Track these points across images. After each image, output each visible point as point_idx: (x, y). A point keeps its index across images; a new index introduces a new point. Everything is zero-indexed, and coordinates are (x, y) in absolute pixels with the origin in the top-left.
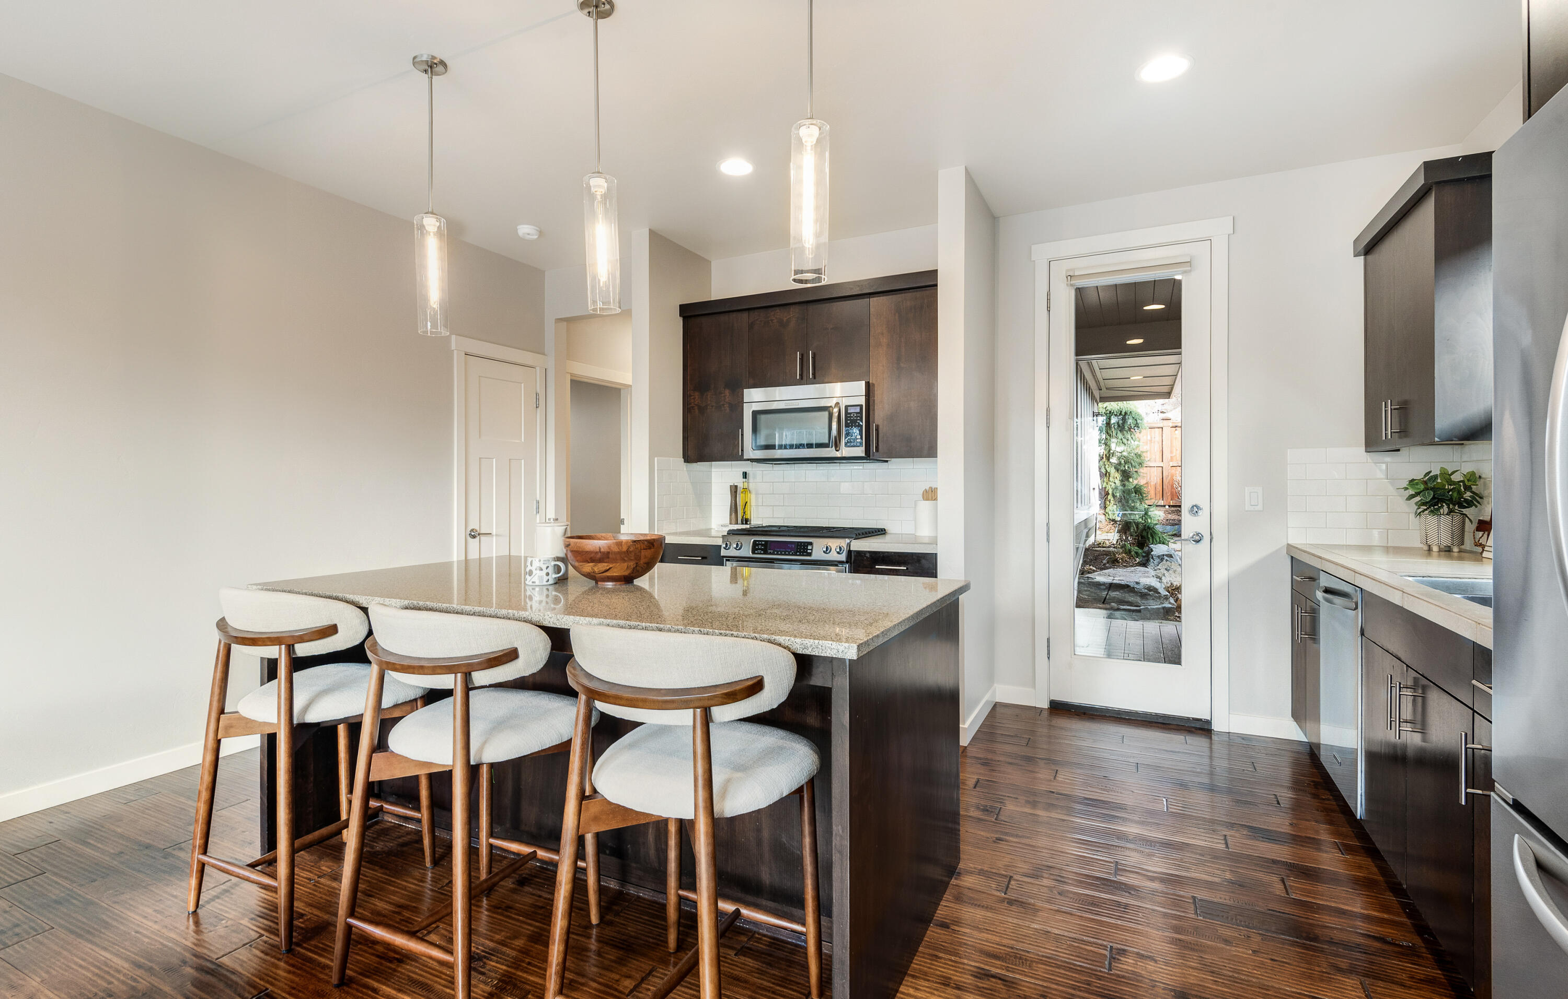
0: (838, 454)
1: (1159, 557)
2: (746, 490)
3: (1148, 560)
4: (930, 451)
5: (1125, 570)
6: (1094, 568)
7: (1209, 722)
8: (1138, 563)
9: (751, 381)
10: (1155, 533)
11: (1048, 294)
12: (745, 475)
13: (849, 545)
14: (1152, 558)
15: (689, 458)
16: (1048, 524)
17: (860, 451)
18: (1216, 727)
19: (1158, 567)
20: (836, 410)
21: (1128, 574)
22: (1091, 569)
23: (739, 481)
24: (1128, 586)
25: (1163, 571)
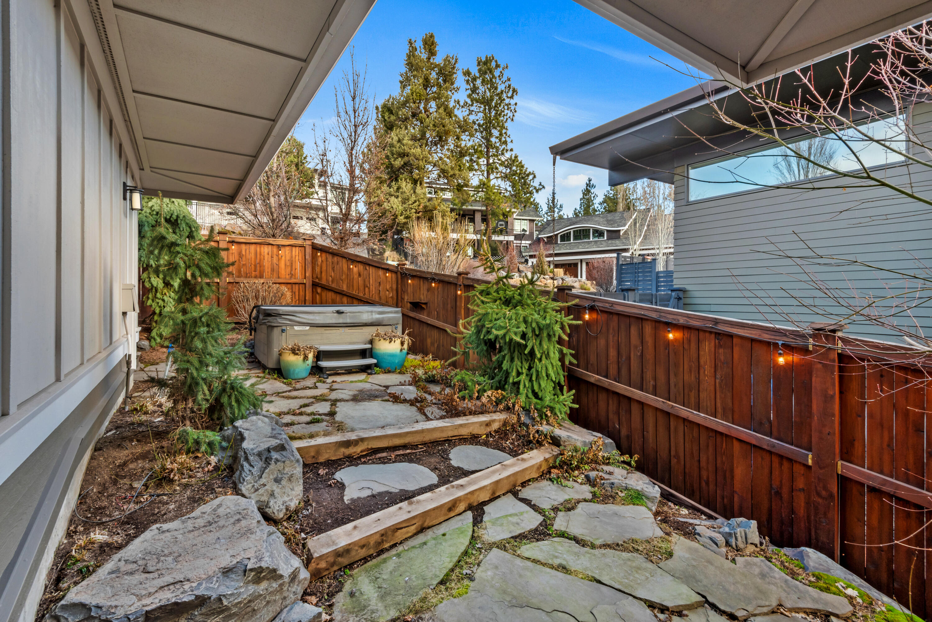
1: (260, 454)
3: (236, 463)
6: (103, 537)
8: (216, 468)
14: (247, 459)
19: (263, 481)
21: (199, 539)
22: (91, 546)
24: (201, 601)
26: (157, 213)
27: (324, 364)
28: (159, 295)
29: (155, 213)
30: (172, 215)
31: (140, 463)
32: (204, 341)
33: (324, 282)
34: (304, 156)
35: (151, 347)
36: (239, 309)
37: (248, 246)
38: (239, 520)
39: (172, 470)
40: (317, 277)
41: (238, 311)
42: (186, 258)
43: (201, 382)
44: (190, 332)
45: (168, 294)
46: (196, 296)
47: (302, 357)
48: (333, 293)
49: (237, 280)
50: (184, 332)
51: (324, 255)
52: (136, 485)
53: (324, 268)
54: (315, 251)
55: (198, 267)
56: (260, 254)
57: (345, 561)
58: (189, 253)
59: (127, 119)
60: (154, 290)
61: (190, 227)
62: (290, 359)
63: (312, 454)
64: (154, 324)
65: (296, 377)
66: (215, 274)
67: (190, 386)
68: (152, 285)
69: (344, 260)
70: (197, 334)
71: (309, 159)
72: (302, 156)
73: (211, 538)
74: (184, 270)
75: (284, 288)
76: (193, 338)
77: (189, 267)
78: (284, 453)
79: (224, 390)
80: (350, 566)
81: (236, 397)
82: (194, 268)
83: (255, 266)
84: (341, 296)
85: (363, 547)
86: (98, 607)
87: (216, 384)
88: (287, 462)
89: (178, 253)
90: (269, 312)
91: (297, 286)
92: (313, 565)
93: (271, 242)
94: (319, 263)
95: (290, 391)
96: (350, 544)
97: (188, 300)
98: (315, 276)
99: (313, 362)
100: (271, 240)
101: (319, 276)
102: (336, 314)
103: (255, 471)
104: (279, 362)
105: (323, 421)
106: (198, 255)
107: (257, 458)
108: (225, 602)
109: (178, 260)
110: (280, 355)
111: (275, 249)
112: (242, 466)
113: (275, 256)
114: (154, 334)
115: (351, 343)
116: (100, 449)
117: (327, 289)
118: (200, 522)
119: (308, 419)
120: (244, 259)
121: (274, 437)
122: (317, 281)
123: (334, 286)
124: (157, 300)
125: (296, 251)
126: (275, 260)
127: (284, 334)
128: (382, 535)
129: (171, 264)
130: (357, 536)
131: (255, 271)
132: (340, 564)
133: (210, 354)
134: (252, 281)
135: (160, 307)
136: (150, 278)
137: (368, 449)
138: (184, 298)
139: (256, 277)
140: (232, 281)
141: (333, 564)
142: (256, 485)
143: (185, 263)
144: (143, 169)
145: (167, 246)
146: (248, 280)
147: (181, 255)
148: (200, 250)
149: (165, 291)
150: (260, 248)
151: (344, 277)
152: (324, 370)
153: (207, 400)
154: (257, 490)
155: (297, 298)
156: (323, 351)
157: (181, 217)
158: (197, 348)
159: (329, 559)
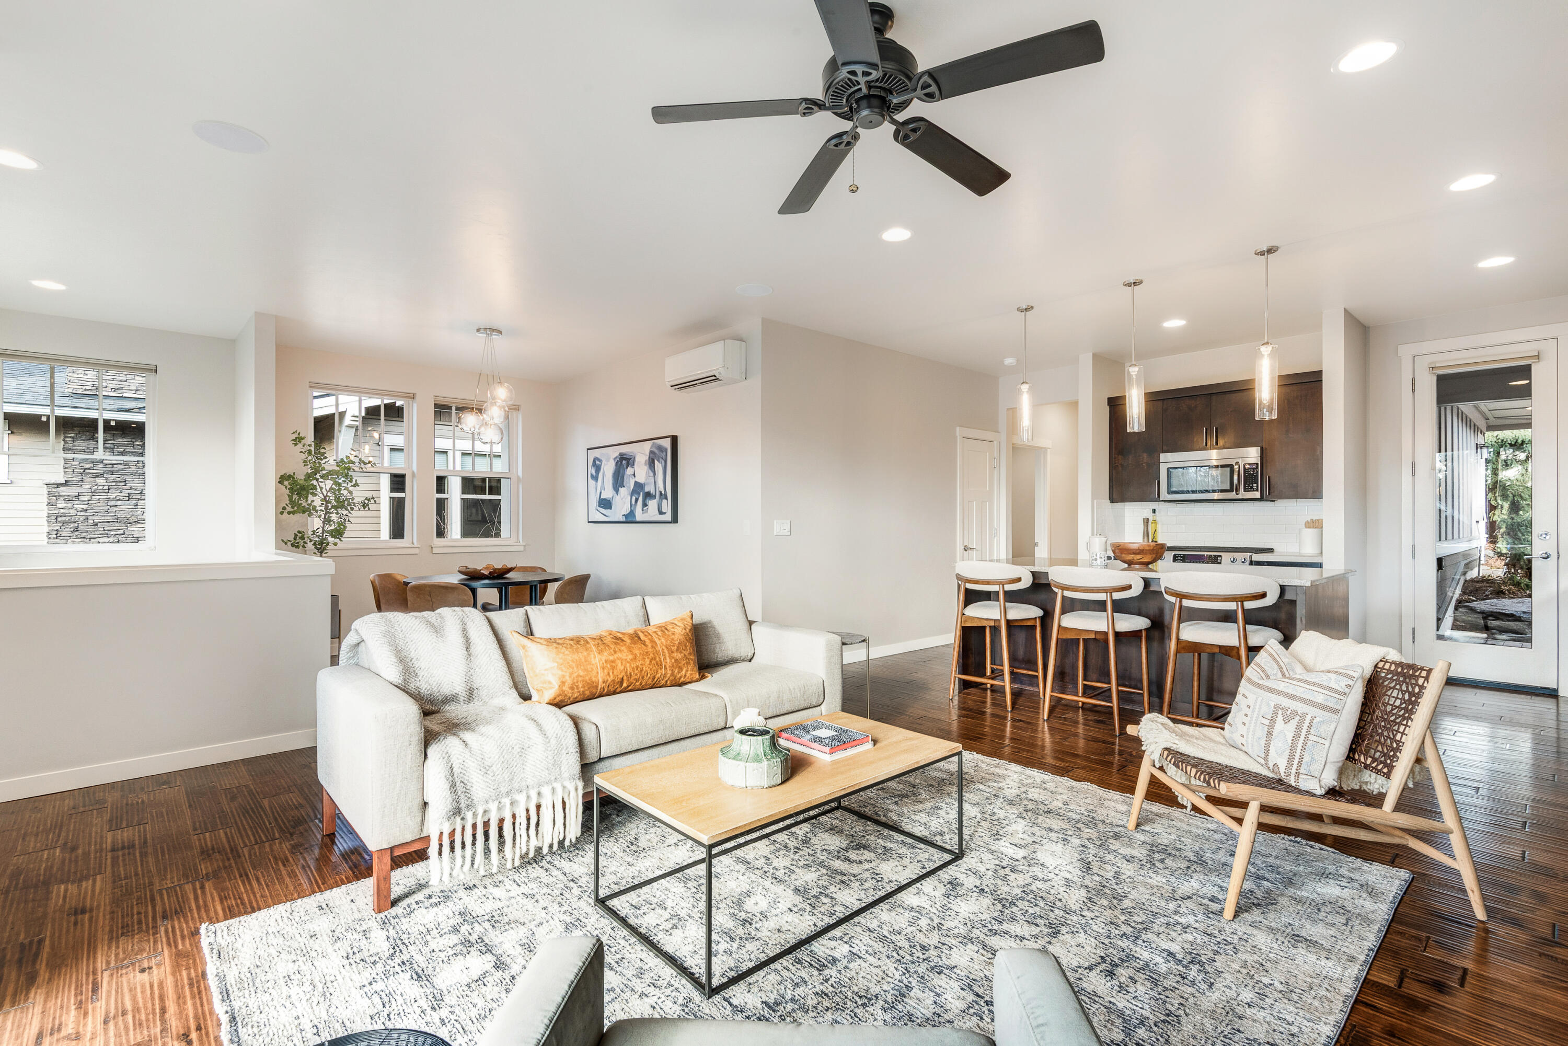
0: (1240, 497)
2: (1155, 521)
4: (1316, 493)
5: (1511, 601)
6: (1476, 598)
7: (1556, 690)
9: (1165, 448)
11: (1413, 379)
12: (1154, 511)
13: (1251, 557)
15: (1112, 500)
16: (1413, 546)
17: (1257, 495)
18: (1561, 693)
20: (1236, 467)
22: (1470, 599)
23: (1151, 517)
24: (1513, 615)
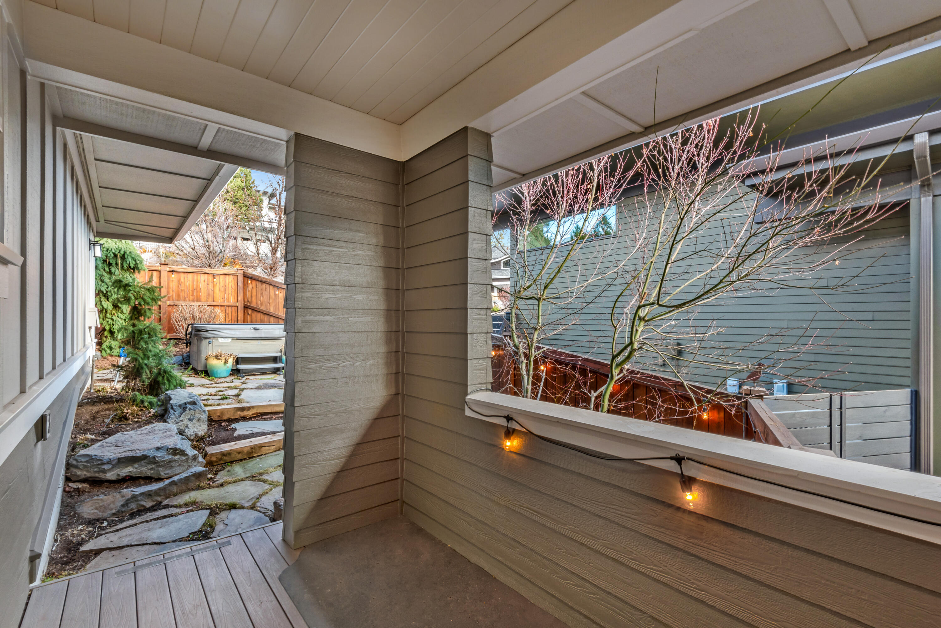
1: (180, 406)
3: (166, 411)
5: (139, 432)
6: (93, 437)
8: (154, 415)
10: (171, 376)
14: (172, 408)
19: (181, 419)
21: (144, 437)
22: (87, 439)
24: (145, 457)
25: (186, 422)
26: (107, 250)
27: (241, 367)
28: (108, 315)
29: (105, 249)
30: (120, 251)
31: (107, 412)
32: (146, 343)
33: (254, 305)
34: (252, 180)
35: (102, 356)
36: (178, 327)
37: (186, 275)
38: (166, 432)
39: (128, 413)
40: (248, 301)
41: (176, 329)
42: (135, 294)
43: (144, 366)
44: (138, 337)
45: (116, 314)
46: (141, 316)
47: (223, 361)
48: (262, 314)
49: (177, 303)
50: (134, 338)
51: (254, 282)
52: (106, 420)
53: (254, 294)
54: (246, 279)
55: (143, 299)
56: (197, 282)
57: (227, 459)
58: (137, 290)
59: (92, 197)
60: (104, 311)
61: (135, 261)
62: (214, 363)
63: (218, 414)
64: (104, 339)
65: (219, 376)
66: (154, 303)
67: (138, 369)
68: (103, 307)
69: (271, 287)
70: (142, 338)
71: (256, 183)
72: (250, 180)
73: (150, 437)
74: (134, 301)
75: (218, 310)
76: (140, 341)
77: (137, 299)
78: (195, 406)
79: (159, 374)
80: (232, 462)
81: (167, 378)
82: (140, 300)
83: (193, 291)
84: (268, 317)
85: (239, 453)
86: (95, 455)
87: (155, 371)
88: (197, 411)
89: (130, 290)
90: (199, 328)
91: (230, 308)
92: (208, 458)
93: (207, 272)
94: (250, 290)
95: (212, 384)
96: (231, 450)
97: (136, 318)
98: (246, 300)
99: (233, 365)
100: (207, 270)
101: (250, 300)
102: (253, 331)
103: (177, 413)
104: (206, 366)
105: (229, 398)
106: (143, 292)
107: (178, 408)
108: (157, 459)
109: (130, 295)
110: (206, 359)
111: (210, 277)
112: (169, 412)
113: (210, 283)
114: (104, 346)
115: (265, 352)
116: (81, 406)
117: (256, 311)
118: (145, 432)
119: (220, 397)
120: (183, 285)
121: (190, 398)
122: (248, 304)
123: (262, 308)
124: (107, 319)
125: (230, 280)
126: (210, 286)
127: (210, 345)
128: (252, 448)
129: (125, 297)
130: (235, 447)
131: (193, 295)
132: (224, 460)
133: (150, 351)
134: (189, 304)
135: (110, 325)
136: (101, 302)
137: (257, 413)
138: (134, 317)
139: (193, 301)
140: (172, 304)
141: (221, 460)
142: (177, 421)
143: (134, 296)
144: (99, 221)
145: (123, 286)
146: (186, 303)
147: (132, 292)
148: (144, 288)
149: (114, 312)
150: (197, 276)
151: (271, 301)
152: (241, 371)
153: (149, 378)
154: (177, 423)
155: (230, 318)
156: (242, 358)
157: (128, 253)
158: (142, 347)
159: (218, 456)
